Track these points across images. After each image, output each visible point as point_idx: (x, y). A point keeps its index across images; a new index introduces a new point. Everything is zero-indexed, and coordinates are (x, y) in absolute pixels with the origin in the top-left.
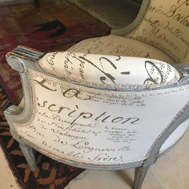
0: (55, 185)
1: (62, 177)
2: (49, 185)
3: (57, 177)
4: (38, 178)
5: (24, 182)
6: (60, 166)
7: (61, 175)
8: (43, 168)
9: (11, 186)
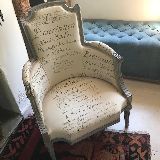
0: (135, 138)
1: (130, 138)
2: (137, 140)
3: (132, 140)
4: (140, 147)
5: (148, 151)
6: (127, 142)
7: (130, 139)
8: (135, 149)
9: (155, 155)
